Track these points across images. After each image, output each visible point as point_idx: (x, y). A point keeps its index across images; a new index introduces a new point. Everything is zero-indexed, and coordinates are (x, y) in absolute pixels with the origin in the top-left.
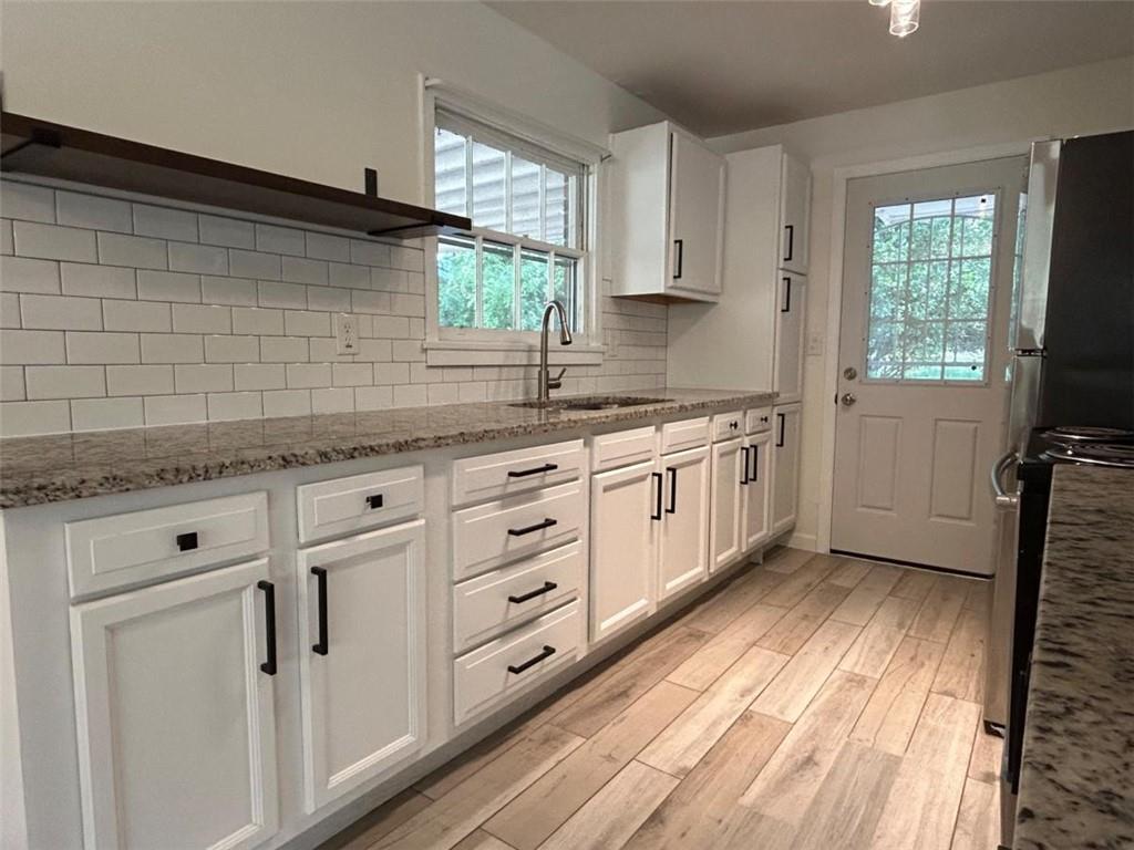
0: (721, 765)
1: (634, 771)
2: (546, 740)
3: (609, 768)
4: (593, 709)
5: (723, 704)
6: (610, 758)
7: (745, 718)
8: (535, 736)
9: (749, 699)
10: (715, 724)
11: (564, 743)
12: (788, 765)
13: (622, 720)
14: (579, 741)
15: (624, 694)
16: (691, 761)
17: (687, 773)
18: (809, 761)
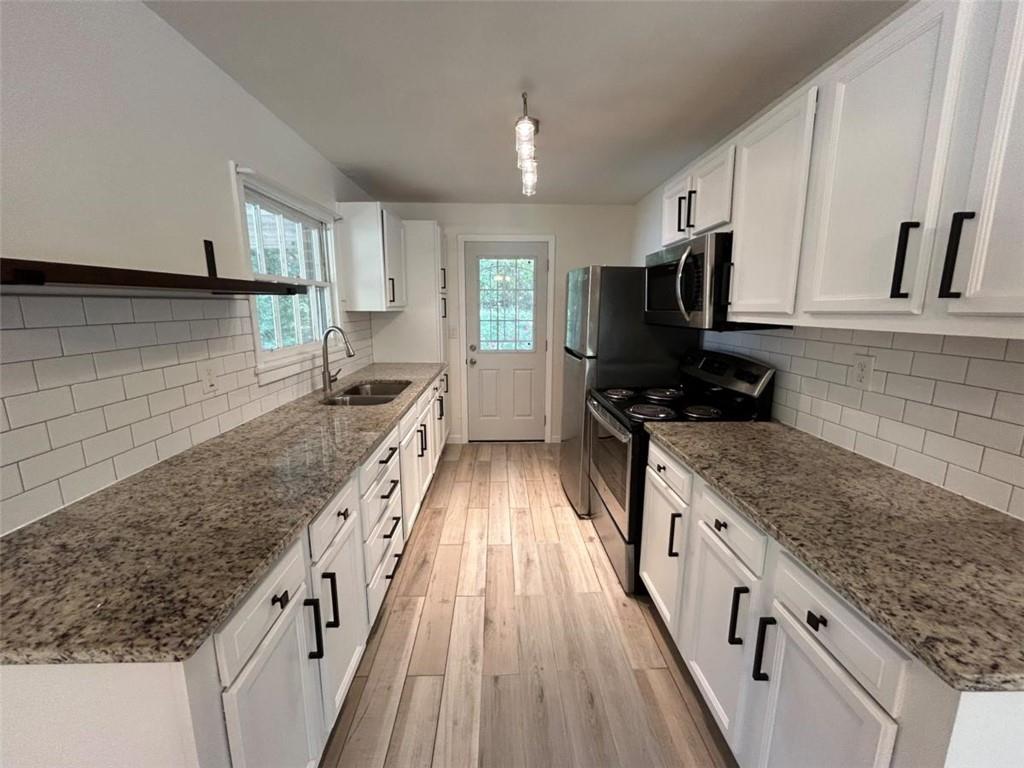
0: (496, 579)
1: (461, 603)
2: (404, 607)
3: (447, 608)
4: (415, 578)
5: (475, 548)
6: (444, 601)
7: (490, 550)
8: (395, 608)
9: (485, 540)
10: (479, 558)
11: (415, 604)
12: (523, 568)
13: (435, 578)
14: (421, 600)
15: (425, 562)
16: (482, 584)
17: (485, 592)
18: (529, 561)
